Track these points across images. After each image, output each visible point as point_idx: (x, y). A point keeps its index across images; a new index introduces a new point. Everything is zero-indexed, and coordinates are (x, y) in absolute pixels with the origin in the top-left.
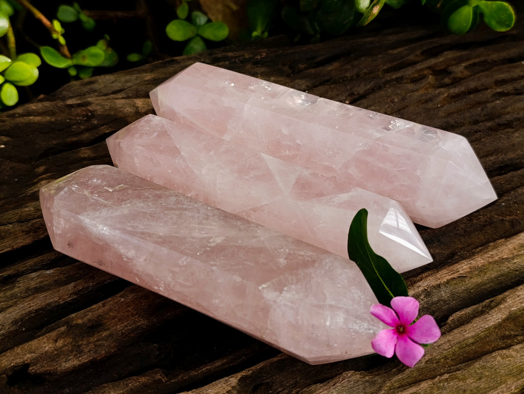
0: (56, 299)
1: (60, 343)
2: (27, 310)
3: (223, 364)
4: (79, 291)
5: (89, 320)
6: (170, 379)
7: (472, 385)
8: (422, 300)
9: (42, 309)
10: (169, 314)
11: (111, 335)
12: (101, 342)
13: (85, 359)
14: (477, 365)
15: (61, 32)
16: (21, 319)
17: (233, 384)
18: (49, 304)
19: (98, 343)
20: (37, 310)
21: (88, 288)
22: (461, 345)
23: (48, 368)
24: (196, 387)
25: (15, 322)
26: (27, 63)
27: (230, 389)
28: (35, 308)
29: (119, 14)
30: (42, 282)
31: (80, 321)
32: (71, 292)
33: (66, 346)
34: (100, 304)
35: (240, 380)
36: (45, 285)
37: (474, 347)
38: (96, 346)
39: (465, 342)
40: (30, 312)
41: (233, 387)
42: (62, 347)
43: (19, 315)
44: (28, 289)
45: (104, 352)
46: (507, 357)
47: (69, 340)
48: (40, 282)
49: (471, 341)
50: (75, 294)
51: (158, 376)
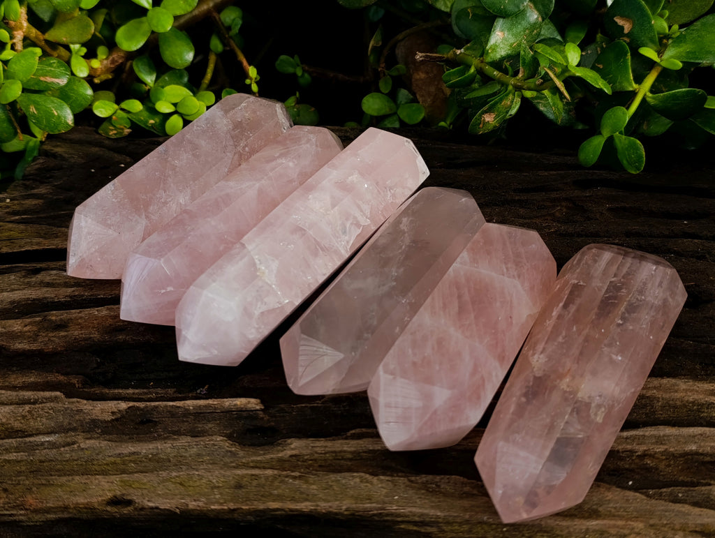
0: (53, 296)
1: (26, 329)
2: (27, 297)
3: (134, 393)
4: (75, 296)
5: (61, 320)
6: (84, 388)
7: (313, 491)
8: (343, 407)
9: (38, 300)
10: (120, 337)
11: (65, 337)
12: (54, 339)
13: (34, 347)
14: (333, 476)
15: (256, 79)
16: (19, 302)
17: (121, 409)
18: (45, 298)
19: (52, 339)
20: (34, 299)
21: (83, 296)
22: (336, 456)
23: (5, 344)
24: (93, 400)
25: (12, 302)
26: (198, 100)
27: (116, 410)
28: (33, 297)
29: (340, 76)
30: (56, 280)
31: (54, 318)
32: (68, 294)
33: (30, 332)
34: (78, 311)
35: (129, 408)
36: (56, 283)
37: (349, 463)
38: (49, 339)
39: (342, 454)
40: (28, 299)
41: (119, 411)
42: (26, 332)
43: (19, 297)
44: (42, 282)
45: (51, 347)
46: (367, 482)
47: (35, 328)
48: (53, 279)
49: (350, 456)
50: (71, 297)
51: (75, 381)
